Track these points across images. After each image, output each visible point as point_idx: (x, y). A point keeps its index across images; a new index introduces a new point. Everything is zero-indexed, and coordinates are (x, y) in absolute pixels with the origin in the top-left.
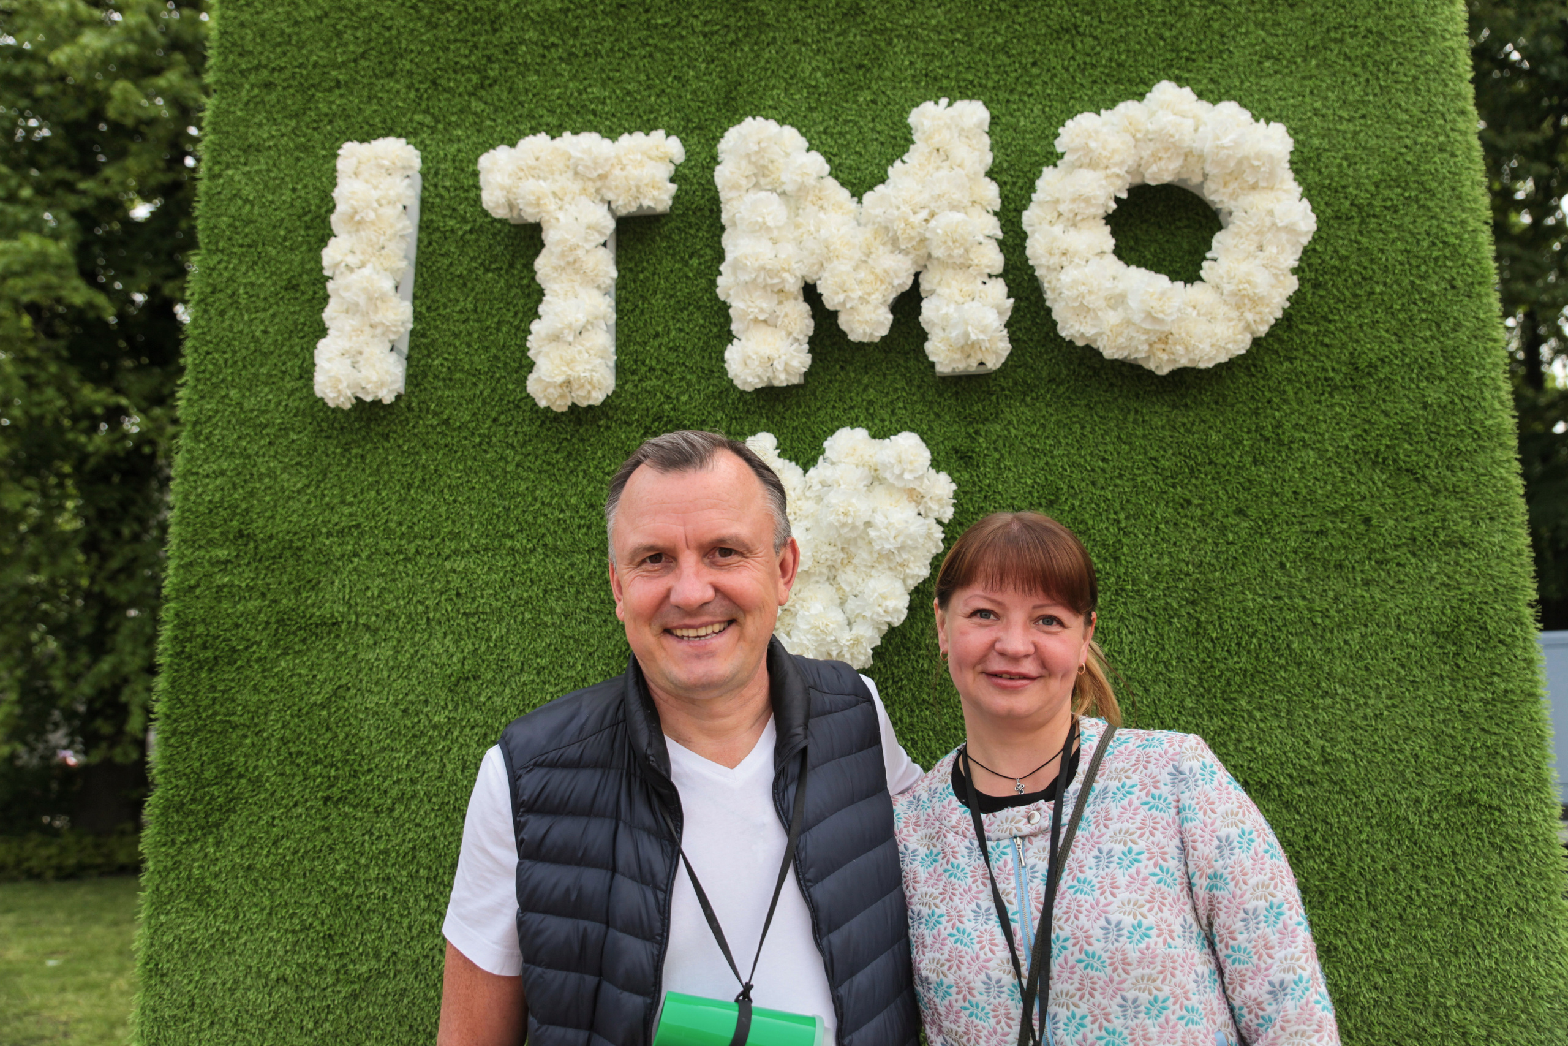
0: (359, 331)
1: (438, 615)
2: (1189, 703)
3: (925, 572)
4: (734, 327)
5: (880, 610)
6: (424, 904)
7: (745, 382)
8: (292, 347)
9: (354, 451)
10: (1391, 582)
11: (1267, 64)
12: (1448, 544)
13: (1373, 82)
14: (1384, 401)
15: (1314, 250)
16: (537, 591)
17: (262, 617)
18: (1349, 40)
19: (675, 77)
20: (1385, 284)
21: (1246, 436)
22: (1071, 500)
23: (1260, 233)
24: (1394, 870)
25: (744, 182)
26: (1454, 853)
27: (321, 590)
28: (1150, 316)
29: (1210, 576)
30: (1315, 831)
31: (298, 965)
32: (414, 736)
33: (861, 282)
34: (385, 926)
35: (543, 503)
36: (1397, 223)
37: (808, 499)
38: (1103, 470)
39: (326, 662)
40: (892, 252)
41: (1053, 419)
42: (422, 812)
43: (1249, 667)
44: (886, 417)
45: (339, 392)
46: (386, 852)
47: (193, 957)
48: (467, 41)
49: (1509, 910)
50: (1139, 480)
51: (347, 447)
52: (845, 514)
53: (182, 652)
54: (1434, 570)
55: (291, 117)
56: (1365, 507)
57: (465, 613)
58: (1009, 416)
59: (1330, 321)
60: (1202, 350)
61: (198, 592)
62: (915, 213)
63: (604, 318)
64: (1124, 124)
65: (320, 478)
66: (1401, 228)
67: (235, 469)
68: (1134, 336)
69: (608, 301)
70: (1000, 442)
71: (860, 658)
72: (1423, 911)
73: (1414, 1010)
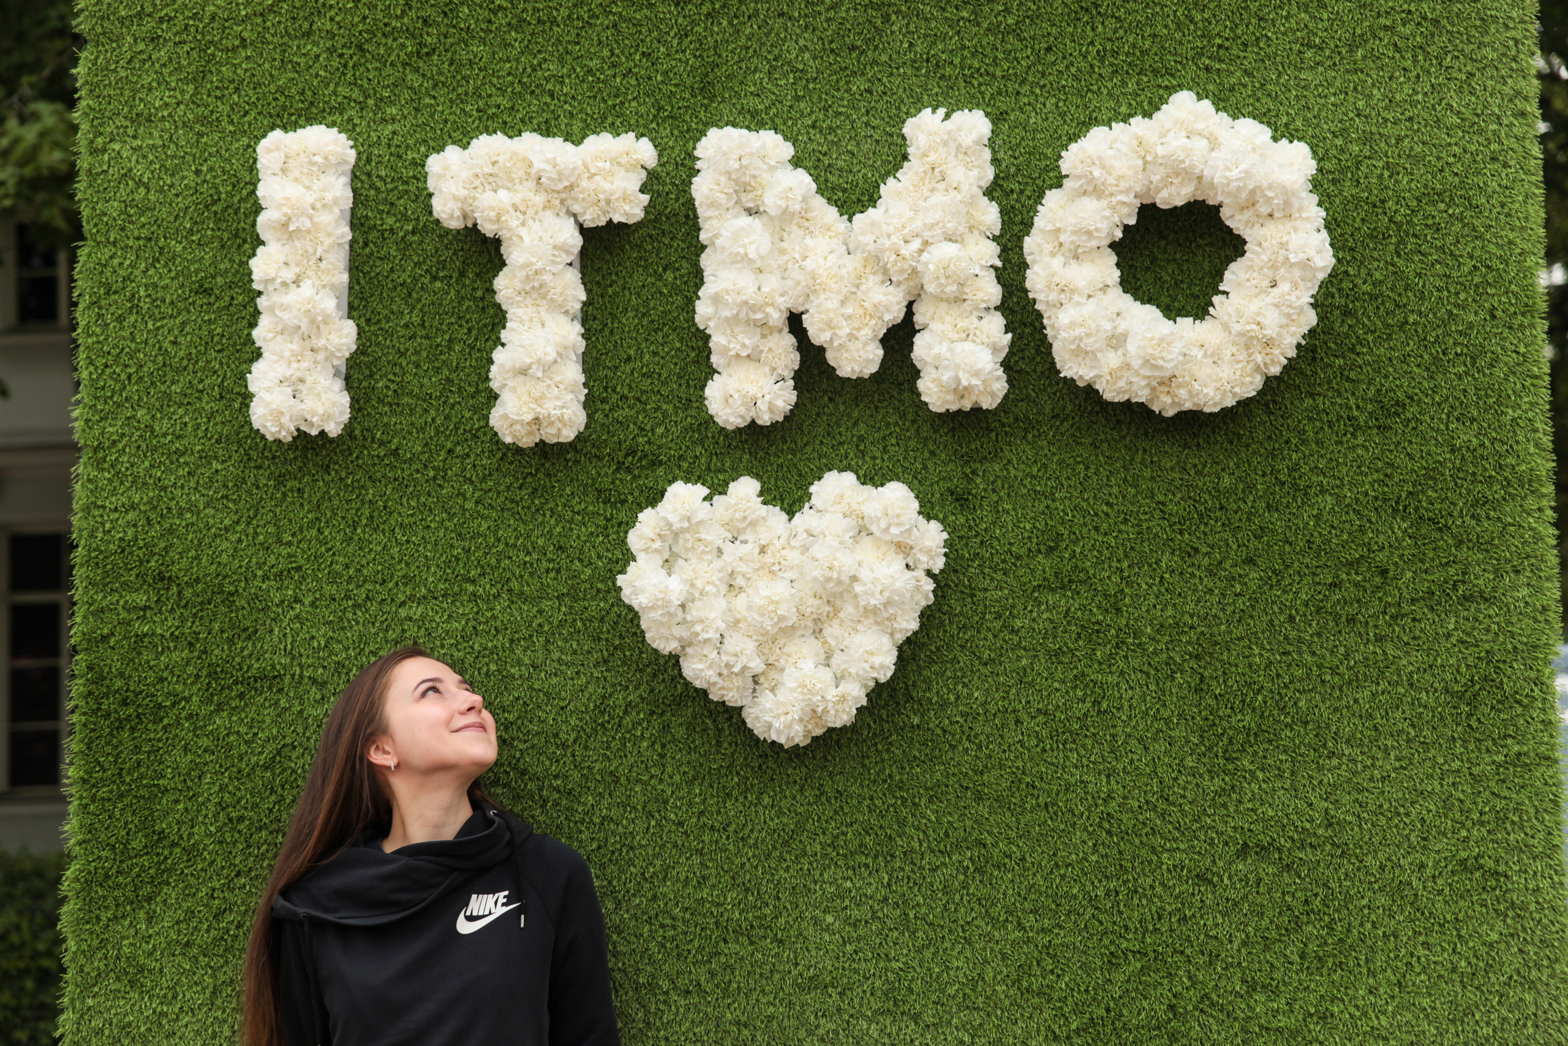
0: (298, 357)
2: (1190, 762)
3: (915, 626)
4: (714, 359)
5: (867, 666)
7: (727, 421)
8: (208, 362)
9: (289, 484)
10: (1405, 639)
11: (1309, 54)
12: (1466, 599)
13: (1423, 78)
14: (1410, 442)
15: (1346, 272)
16: (502, 640)
17: (190, 669)
18: (1400, 28)
20: (1419, 313)
21: (1259, 480)
22: (1071, 547)
23: (1274, 267)
24: (1396, 937)
25: (724, 200)
26: (1456, 919)
27: (259, 639)
28: (1147, 363)
29: (1215, 629)
30: (1316, 895)
33: (849, 317)
35: (507, 544)
36: (1438, 244)
37: (793, 548)
38: (1107, 514)
39: (268, 720)
40: (883, 282)
41: (1056, 459)
43: (1253, 725)
44: (878, 454)
45: (281, 426)
49: (1511, 978)
50: (1145, 525)
51: (280, 480)
52: (830, 569)
53: (99, 709)
54: (1451, 627)
55: (187, 81)
56: (1382, 558)
58: (1007, 455)
59: (1358, 354)
60: (1206, 395)
61: (112, 642)
62: (906, 242)
63: (573, 349)
64: (1136, 143)
65: (251, 513)
66: (1442, 249)
67: (149, 502)
68: (1134, 380)
69: (578, 328)
70: (999, 482)
71: (843, 717)
72: (1423, 977)
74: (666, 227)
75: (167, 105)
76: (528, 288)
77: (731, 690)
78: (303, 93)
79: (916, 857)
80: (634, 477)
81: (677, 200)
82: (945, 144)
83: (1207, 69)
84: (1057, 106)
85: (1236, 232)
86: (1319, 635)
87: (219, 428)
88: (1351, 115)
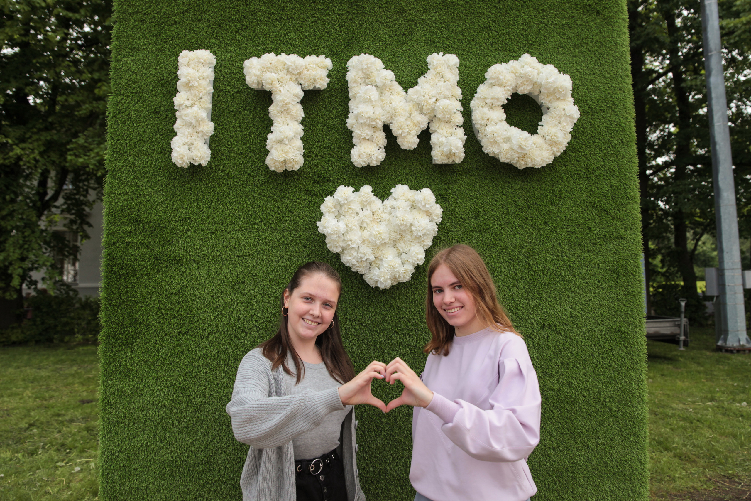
0: (191, 135)
1: (226, 256)
2: (525, 295)
3: (430, 244)
4: (354, 141)
5: (415, 259)
6: (223, 375)
7: (360, 164)
8: (157, 139)
9: (186, 186)
10: (597, 251)
11: (560, 49)
12: (616, 238)
13: (598, 61)
14: (597, 183)
16: (268, 247)
17: (147, 256)
18: (590, 44)
19: (326, 32)
20: (599, 139)
21: (548, 194)
22: (483, 216)
23: (560, 117)
24: (592, 355)
25: (359, 80)
27: (174, 245)
28: (520, 147)
29: (534, 247)
30: (567, 342)
31: (170, 400)
32: (217, 307)
33: (408, 126)
34: (207, 384)
35: (271, 210)
36: (604, 116)
37: (385, 213)
38: (496, 205)
39: (177, 276)
40: (420, 114)
41: (478, 184)
42: (221, 338)
43: (547, 282)
45: (184, 161)
46: (206, 354)
47: (124, 397)
48: (234, 8)
49: (628, 368)
50: (509, 209)
51: (183, 184)
52: (403, 220)
54: (611, 247)
55: (153, 36)
56: (589, 223)
57: (237, 256)
58: (461, 182)
59: (580, 152)
60: (537, 161)
61: (117, 245)
62: (430, 98)
63: (299, 134)
64: (512, 70)
65: (172, 197)
66: (604, 118)
67: (133, 192)
68: (513, 154)
69: (301, 127)
70: (457, 193)
71: (405, 278)
72: (601, 369)
73: (596, 403)
74: (334, 93)
75: (145, 44)
76: (282, 110)
77: (360, 267)
80: (320, 186)
82: (443, 65)
87: (160, 164)
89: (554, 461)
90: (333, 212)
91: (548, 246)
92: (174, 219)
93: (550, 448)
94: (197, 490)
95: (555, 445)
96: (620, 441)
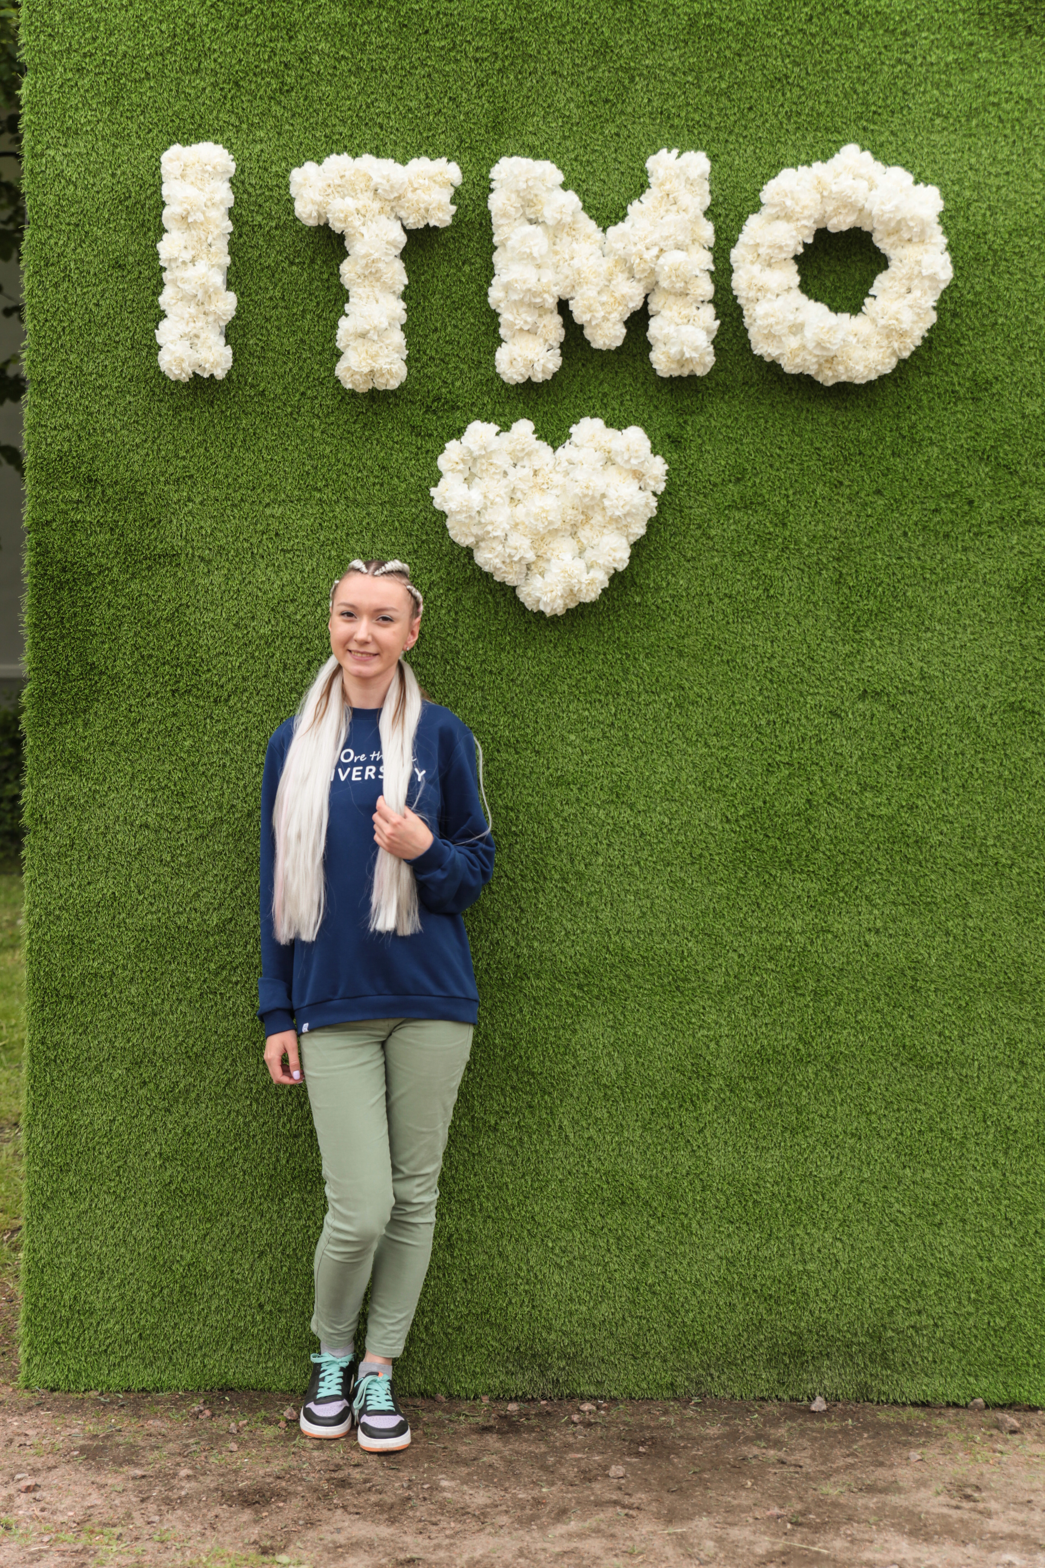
0: (194, 319)
1: (261, 551)
2: (829, 633)
3: (642, 531)
4: (502, 331)
5: (611, 559)
6: (255, 770)
7: (511, 378)
8: (123, 320)
9: (183, 415)
10: (983, 550)
11: (938, 121)
12: (1026, 522)
13: (1019, 143)
14: (995, 410)
15: (956, 285)
17: (111, 548)
18: (1004, 105)
19: (450, 98)
20: (1006, 317)
21: (888, 434)
22: (753, 478)
23: (910, 279)
24: (963, 754)
25: (513, 212)
26: (1005, 743)
27: (162, 527)
29: (852, 540)
30: (911, 726)
31: (157, 815)
32: (245, 644)
33: (603, 304)
34: (225, 787)
35: (344, 464)
36: (1022, 266)
37: (557, 472)
38: (779, 456)
39: (169, 587)
40: (628, 279)
41: (744, 414)
42: (252, 702)
43: (875, 608)
44: (617, 407)
45: (182, 370)
46: (225, 732)
47: (70, 809)
48: (265, 46)
50: (806, 464)
51: (177, 410)
52: (587, 488)
53: (45, 574)
54: (1014, 542)
55: (105, 104)
56: (970, 491)
57: (282, 550)
58: (710, 410)
59: (962, 345)
60: (857, 370)
61: (54, 525)
62: (647, 249)
63: (399, 320)
64: (816, 182)
65: (156, 435)
66: (1024, 271)
67: (80, 424)
68: (808, 357)
69: (403, 305)
70: (703, 430)
71: (591, 595)
72: (979, 782)
73: (966, 848)
74: (465, 231)
75: (89, 122)
76: (367, 273)
77: (509, 573)
78: (193, 117)
79: (635, 696)
81: (474, 211)
82: (678, 176)
83: (865, 129)
84: (755, 152)
85: (882, 251)
86: (923, 545)
87: (131, 370)
88: (966, 168)
89: (877, 956)
90: (460, 471)
91: (883, 537)
92: (162, 479)
93: (870, 930)
94: (205, 981)
95: (879, 924)
96: (1014, 924)
